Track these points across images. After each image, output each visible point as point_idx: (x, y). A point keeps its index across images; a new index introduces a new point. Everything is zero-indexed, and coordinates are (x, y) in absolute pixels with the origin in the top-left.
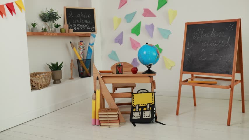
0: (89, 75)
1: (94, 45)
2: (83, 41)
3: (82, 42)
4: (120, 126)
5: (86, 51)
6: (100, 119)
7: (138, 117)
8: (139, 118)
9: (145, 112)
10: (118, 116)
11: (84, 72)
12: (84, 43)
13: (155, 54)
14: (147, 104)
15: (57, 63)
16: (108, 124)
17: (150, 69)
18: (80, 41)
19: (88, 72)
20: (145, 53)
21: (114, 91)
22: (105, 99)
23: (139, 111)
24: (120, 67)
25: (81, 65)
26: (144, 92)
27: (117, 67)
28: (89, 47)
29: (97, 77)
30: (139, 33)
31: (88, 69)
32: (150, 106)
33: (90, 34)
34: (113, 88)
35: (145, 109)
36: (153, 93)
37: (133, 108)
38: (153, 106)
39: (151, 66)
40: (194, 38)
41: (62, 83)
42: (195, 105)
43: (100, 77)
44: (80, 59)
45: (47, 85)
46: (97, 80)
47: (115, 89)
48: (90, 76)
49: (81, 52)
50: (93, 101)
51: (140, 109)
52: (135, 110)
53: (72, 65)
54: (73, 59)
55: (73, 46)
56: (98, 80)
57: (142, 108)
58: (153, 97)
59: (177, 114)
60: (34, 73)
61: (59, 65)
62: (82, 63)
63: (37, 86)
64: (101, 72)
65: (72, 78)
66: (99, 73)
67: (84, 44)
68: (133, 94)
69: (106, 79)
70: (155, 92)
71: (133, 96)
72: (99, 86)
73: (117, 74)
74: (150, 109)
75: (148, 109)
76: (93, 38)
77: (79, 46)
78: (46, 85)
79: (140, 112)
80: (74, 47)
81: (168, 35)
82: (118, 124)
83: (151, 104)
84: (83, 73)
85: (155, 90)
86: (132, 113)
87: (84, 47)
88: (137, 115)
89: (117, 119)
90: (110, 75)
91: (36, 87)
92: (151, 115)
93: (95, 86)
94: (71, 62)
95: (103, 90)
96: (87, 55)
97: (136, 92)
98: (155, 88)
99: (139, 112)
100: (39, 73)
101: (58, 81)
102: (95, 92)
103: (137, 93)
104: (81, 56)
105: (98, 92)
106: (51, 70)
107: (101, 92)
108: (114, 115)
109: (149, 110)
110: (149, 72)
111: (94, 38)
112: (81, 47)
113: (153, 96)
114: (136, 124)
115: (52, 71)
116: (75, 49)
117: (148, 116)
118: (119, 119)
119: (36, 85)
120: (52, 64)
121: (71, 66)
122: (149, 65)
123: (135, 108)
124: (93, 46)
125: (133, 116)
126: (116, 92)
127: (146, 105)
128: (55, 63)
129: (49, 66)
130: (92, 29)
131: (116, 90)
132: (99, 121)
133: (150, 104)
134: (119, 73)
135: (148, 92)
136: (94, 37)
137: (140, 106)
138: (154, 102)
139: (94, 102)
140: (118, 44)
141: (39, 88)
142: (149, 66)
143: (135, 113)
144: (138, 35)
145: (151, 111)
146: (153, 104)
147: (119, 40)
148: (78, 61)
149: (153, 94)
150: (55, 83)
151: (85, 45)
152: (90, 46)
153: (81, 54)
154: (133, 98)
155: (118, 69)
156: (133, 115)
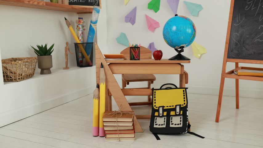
0: (91, 64)
1: (98, 24)
2: (82, 18)
3: (81, 20)
4: (135, 140)
5: (86, 32)
6: (105, 129)
7: (162, 125)
8: (164, 126)
9: (173, 117)
10: (133, 125)
11: (84, 59)
12: (85, 20)
13: (189, 31)
14: (176, 106)
15: (46, 46)
16: (117, 136)
17: (182, 53)
18: (79, 18)
19: (89, 60)
20: (174, 28)
21: (124, 85)
22: (112, 97)
23: (163, 116)
24: (136, 49)
25: (80, 50)
26: (171, 88)
27: (132, 49)
28: (91, 26)
29: (102, 63)
30: (158, 9)
31: (89, 56)
32: (181, 109)
33: (93, 9)
34: (123, 80)
35: (172, 113)
36: (184, 89)
37: (154, 111)
38: (184, 109)
39: (184, 49)
40: (247, 9)
41: (52, 73)
42: (237, 107)
43: (106, 64)
44: (78, 42)
45: (30, 76)
46: (101, 68)
47: (126, 83)
48: (92, 66)
49: (80, 32)
50: (94, 100)
51: (165, 114)
52: (158, 115)
53: (67, 49)
54: (70, 42)
55: (69, 24)
56: (103, 68)
57: (168, 112)
58: (184, 96)
59: (217, 121)
60: (13, 58)
61: (48, 49)
62: (82, 48)
63: (14, 76)
64: (107, 57)
65: (67, 68)
66: (105, 58)
67: (83, 22)
68: (154, 91)
69: (115, 68)
70: (187, 88)
71: (154, 94)
72: (104, 78)
73: (131, 59)
74: (181, 113)
75: (177, 114)
76: (96, 13)
77: (77, 24)
78: (28, 75)
79: (166, 117)
80: (71, 26)
81: (199, 12)
82: (133, 135)
83: (182, 106)
84: (82, 62)
85: (186, 86)
86: (153, 118)
87: (83, 27)
88: (160, 122)
89: (132, 128)
90: (121, 61)
91: (13, 78)
92: (182, 122)
93: (98, 77)
94: (66, 45)
95: (110, 84)
96: (88, 36)
97: (159, 88)
98: (187, 83)
99: (164, 118)
100: (19, 58)
101: (47, 70)
102: (98, 86)
103: (161, 89)
104: (80, 38)
105: (103, 87)
106: (37, 55)
107: (106, 86)
108: (127, 123)
109: (179, 115)
110: (180, 57)
111: (98, 14)
112: (79, 26)
113: (184, 93)
114: (159, 136)
115: (38, 57)
116: (71, 28)
117: (178, 124)
118: (134, 129)
119: (12, 75)
120: (39, 47)
121: (66, 51)
122: (180, 48)
123: (158, 111)
124: (96, 25)
125: (155, 124)
126: (128, 87)
127: (174, 107)
128: (42, 46)
129: (35, 49)
130: (95, 3)
131: (128, 84)
132: (104, 131)
133: (180, 105)
134: (134, 58)
135: (177, 88)
136: (98, 12)
137: (164, 108)
138: (186, 102)
139: (97, 101)
140: (129, 24)
141: (17, 79)
142: (180, 50)
143: (158, 118)
144: (156, 12)
145: (182, 117)
146: (185, 105)
147: (131, 18)
148: (76, 45)
149: (184, 91)
150: (42, 73)
151: (85, 24)
152: (93, 25)
153: (79, 35)
154: (154, 96)
155: (134, 53)
156: (155, 121)
